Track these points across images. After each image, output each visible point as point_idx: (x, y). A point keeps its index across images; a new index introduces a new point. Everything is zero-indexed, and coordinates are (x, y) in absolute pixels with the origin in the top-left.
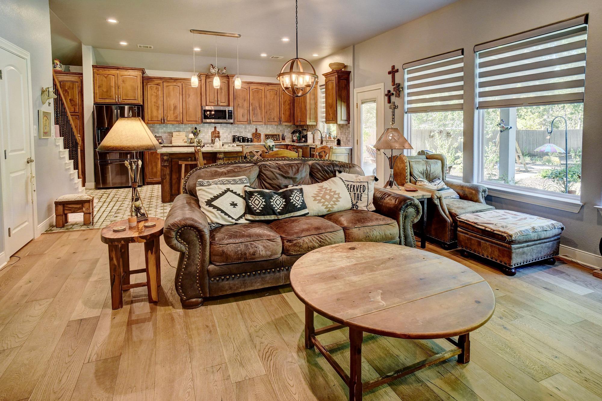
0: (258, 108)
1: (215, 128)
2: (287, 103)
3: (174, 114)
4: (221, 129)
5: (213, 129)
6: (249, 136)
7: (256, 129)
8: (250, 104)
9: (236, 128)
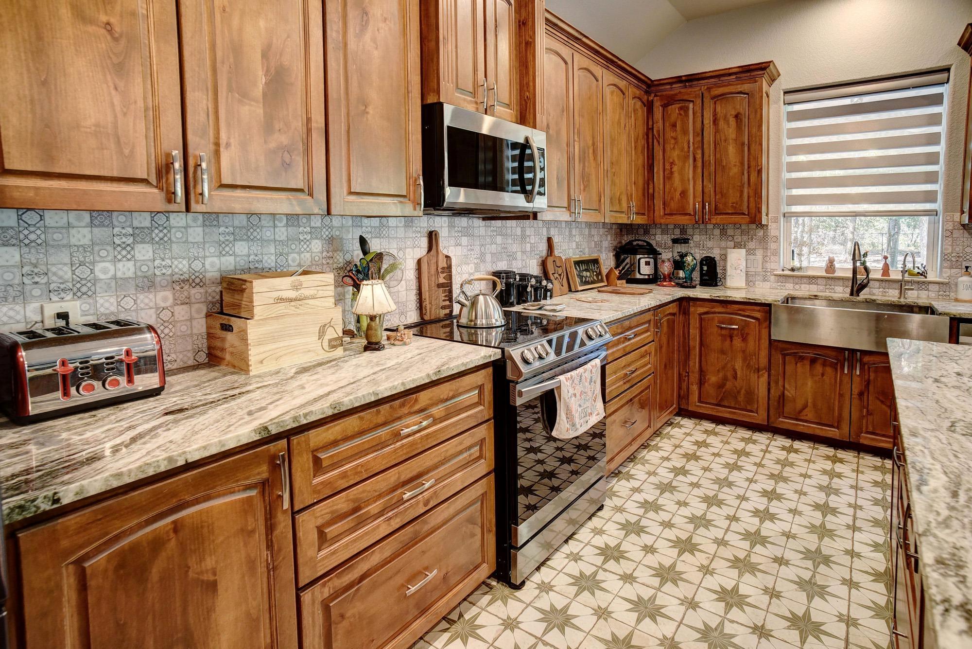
1: (432, 237)
3: (269, 128)
5: (424, 242)
7: (550, 242)
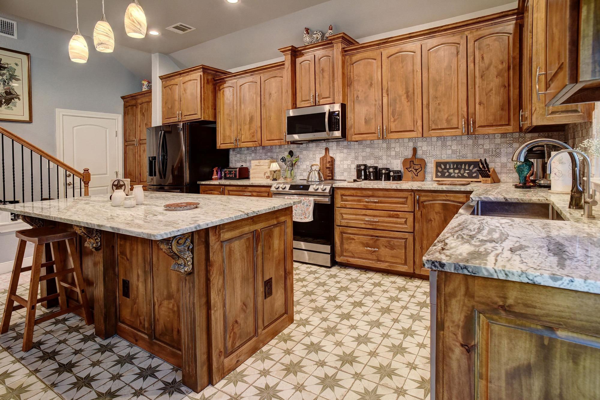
0: (404, 98)
2: (493, 71)
3: (250, 129)
4: (338, 151)
5: (324, 151)
6: (397, 165)
7: (415, 150)
8: (384, 91)
9: (368, 150)
